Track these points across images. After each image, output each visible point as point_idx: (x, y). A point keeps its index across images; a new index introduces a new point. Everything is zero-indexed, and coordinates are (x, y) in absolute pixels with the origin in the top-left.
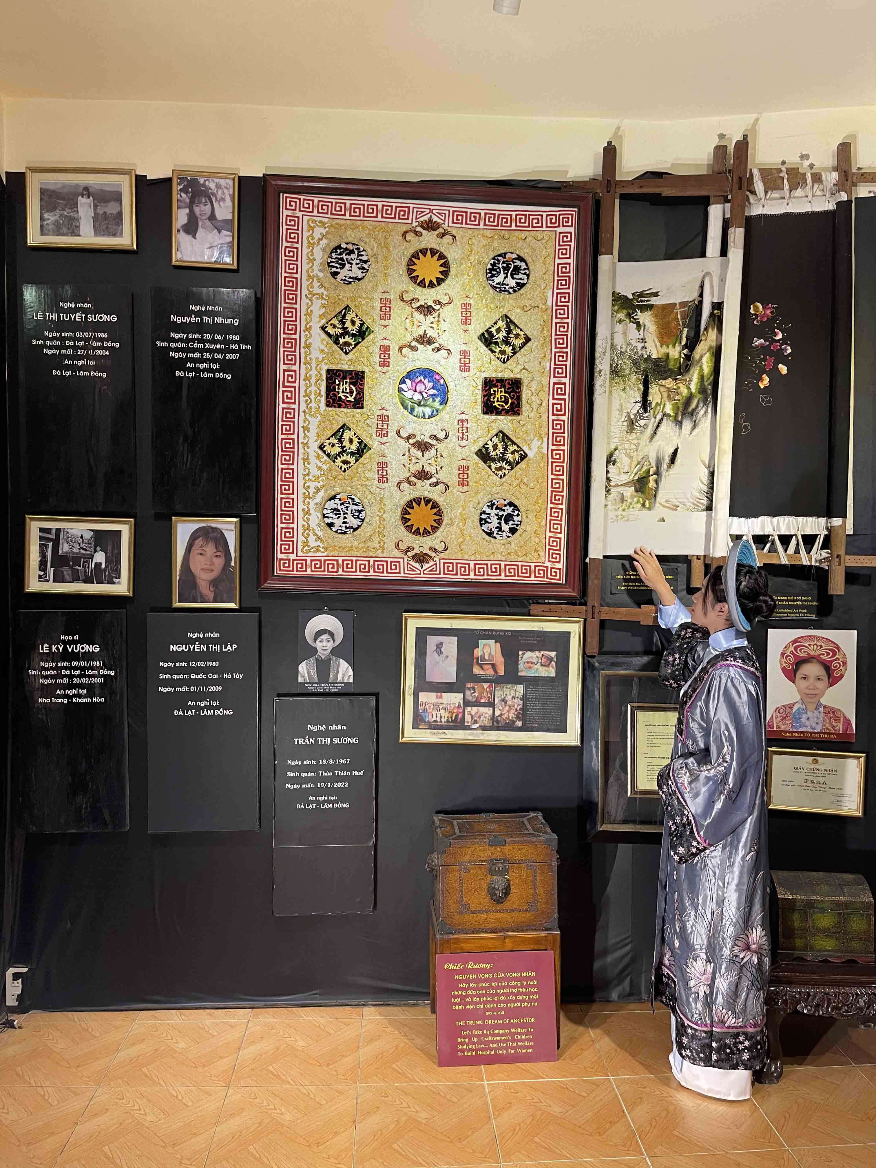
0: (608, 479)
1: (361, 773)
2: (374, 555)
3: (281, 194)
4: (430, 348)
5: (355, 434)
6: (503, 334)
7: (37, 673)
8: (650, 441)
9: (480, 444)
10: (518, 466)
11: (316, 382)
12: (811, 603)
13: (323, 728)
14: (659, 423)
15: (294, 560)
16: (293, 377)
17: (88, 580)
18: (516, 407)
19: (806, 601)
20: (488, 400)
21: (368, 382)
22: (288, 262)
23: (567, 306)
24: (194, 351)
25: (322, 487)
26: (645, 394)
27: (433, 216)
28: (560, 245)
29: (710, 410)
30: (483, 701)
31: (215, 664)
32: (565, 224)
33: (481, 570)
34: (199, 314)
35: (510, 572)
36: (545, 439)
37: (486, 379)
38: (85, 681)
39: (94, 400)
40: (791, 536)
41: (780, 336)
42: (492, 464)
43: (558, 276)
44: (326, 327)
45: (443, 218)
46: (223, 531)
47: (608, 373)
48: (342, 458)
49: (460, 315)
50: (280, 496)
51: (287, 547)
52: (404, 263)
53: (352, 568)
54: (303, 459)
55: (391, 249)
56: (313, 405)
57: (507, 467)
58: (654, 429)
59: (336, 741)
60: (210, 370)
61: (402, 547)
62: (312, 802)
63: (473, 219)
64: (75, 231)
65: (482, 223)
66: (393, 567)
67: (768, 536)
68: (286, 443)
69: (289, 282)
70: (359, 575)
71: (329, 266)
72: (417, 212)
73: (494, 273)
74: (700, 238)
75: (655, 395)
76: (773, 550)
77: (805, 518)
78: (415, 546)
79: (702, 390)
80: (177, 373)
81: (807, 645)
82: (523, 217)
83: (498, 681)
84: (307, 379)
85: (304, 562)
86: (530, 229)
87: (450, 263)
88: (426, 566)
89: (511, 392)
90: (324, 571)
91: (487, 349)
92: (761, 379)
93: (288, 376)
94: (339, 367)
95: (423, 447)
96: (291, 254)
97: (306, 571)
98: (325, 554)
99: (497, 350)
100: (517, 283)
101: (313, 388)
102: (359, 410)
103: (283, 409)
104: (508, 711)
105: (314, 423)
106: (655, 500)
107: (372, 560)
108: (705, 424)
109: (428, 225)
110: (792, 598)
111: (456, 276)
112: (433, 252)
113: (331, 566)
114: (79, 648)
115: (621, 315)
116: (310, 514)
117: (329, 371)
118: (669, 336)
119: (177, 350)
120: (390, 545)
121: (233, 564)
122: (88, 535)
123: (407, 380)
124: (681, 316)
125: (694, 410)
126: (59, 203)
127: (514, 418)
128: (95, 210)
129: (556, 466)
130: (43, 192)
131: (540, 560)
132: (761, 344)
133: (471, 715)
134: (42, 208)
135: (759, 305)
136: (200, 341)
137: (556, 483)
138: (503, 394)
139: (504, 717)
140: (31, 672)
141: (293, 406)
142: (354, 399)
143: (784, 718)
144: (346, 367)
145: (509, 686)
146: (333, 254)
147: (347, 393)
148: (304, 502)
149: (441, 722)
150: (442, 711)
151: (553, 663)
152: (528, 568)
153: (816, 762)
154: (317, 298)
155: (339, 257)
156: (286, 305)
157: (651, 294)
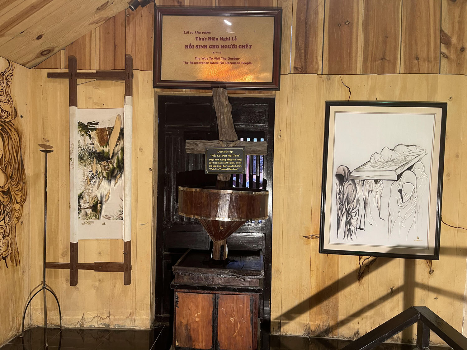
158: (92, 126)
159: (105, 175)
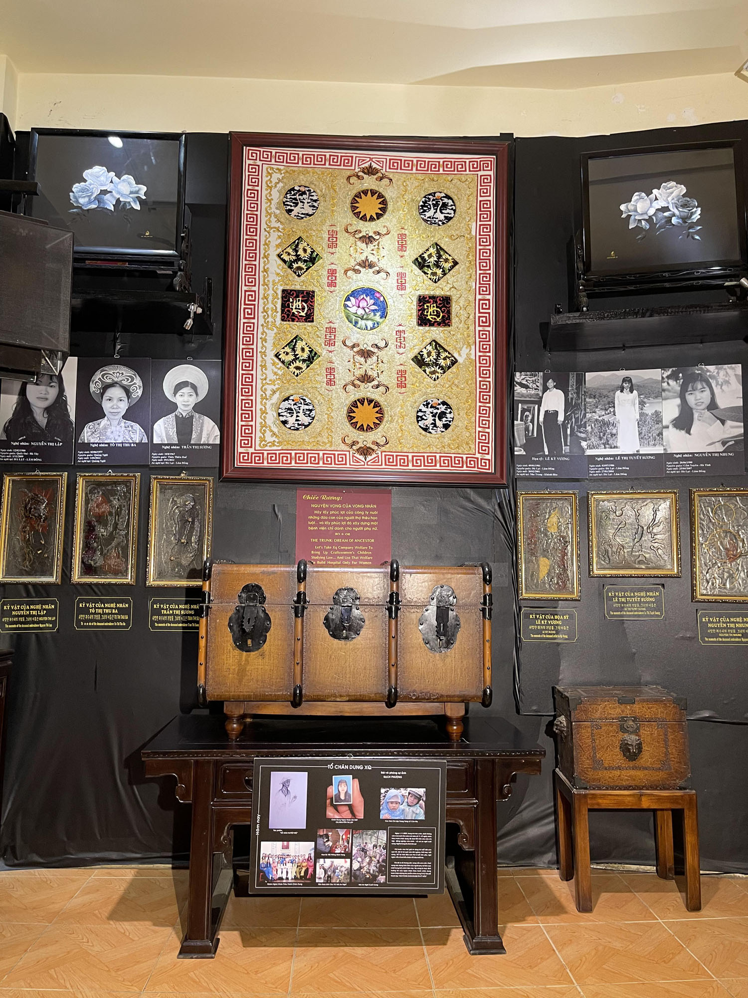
2: (323, 448)
3: (245, 147)
4: (371, 270)
5: (306, 344)
6: (434, 259)
9: (416, 351)
10: (450, 370)
11: (273, 301)
15: (252, 453)
16: (253, 298)
18: (447, 319)
20: (422, 314)
21: (318, 300)
22: (249, 202)
23: (489, 235)
25: (278, 389)
27: (373, 163)
28: (481, 186)
32: (485, 169)
33: (419, 461)
35: (444, 463)
36: (473, 347)
37: (420, 296)
42: (426, 368)
43: (480, 211)
44: (282, 255)
45: (381, 165)
48: (295, 365)
49: (397, 243)
50: (241, 398)
51: (246, 442)
52: (349, 201)
53: (304, 460)
54: (261, 366)
55: (337, 190)
56: (270, 319)
57: (439, 371)
61: (348, 441)
63: (407, 165)
65: (414, 169)
66: (340, 459)
68: (246, 352)
69: (250, 218)
70: (309, 466)
71: (284, 205)
72: (359, 160)
73: (425, 208)
78: (359, 441)
82: (450, 163)
84: (265, 298)
85: (261, 455)
86: (456, 172)
87: (388, 201)
88: (369, 458)
89: (442, 307)
90: (279, 463)
91: (420, 271)
93: (249, 295)
94: (293, 288)
95: (366, 354)
96: (253, 195)
97: (263, 463)
98: (280, 448)
99: (430, 272)
100: (445, 217)
101: (270, 306)
102: (309, 324)
103: (244, 323)
105: (271, 335)
107: (321, 453)
109: (368, 171)
111: (393, 211)
112: (373, 193)
113: (285, 458)
116: (267, 413)
117: (283, 291)
120: (337, 439)
123: (351, 298)
127: (445, 328)
129: (483, 370)
131: (470, 452)
137: (483, 385)
138: (435, 308)
141: (252, 321)
142: (306, 314)
144: (298, 288)
146: (288, 195)
147: (299, 309)
148: (261, 403)
152: (461, 459)
154: (274, 231)
155: (293, 197)
156: (248, 237)
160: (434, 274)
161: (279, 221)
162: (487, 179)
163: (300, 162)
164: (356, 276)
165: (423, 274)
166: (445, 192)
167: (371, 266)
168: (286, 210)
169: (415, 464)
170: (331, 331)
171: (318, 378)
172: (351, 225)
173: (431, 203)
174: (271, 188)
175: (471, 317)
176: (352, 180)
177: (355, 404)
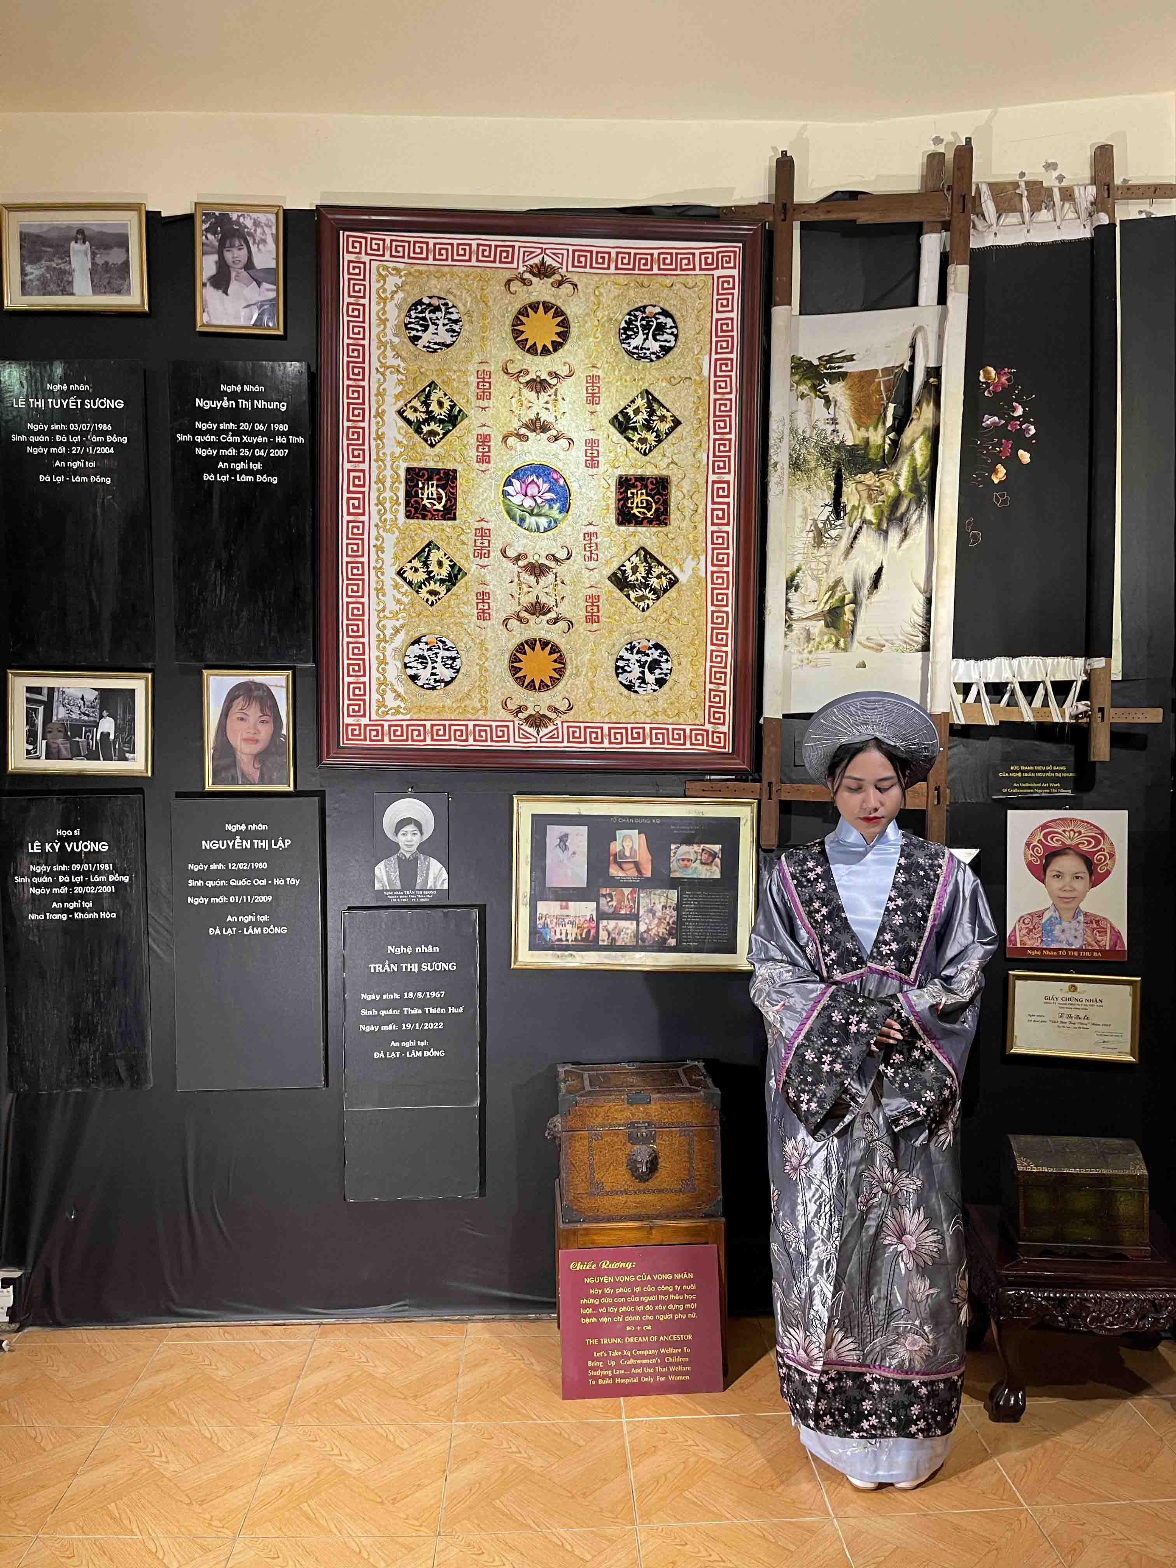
0: (789, 611)
1: (461, 1010)
2: (474, 717)
3: (341, 232)
4: (544, 436)
5: (445, 555)
6: (643, 416)
7: (26, 880)
8: (845, 559)
9: (615, 565)
10: (667, 595)
11: (392, 486)
12: (1065, 775)
13: (409, 950)
14: (857, 534)
15: (366, 726)
16: (361, 479)
17: (92, 756)
18: (663, 514)
19: (1058, 771)
20: (625, 505)
21: (462, 484)
22: (351, 324)
23: (730, 377)
24: (227, 446)
25: (403, 626)
26: (838, 494)
27: (546, 258)
28: (718, 294)
29: (925, 515)
30: (623, 912)
31: (262, 866)
32: (725, 265)
33: (618, 736)
34: (233, 396)
35: (657, 739)
36: (703, 558)
37: (621, 477)
38: (90, 890)
39: (95, 515)
40: (1038, 683)
41: (1019, 411)
42: (631, 592)
43: (717, 336)
44: (404, 411)
45: (560, 261)
46: (272, 689)
47: (786, 466)
48: (429, 588)
49: (585, 391)
50: (346, 639)
51: (356, 708)
52: (509, 321)
53: (444, 735)
54: (377, 589)
55: (490, 304)
56: (388, 516)
57: (651, 596)
58: (850, 541)
59: (426, 967)
60: (249, 472)
61: (512, 706)
62: (395, 1049)
63: (600, 261)
64: (66, 289)
65: (613, 266)
66: (500, 734)
67: (1006, 684)
68: (353, 568)
69: (353, 351)
70: (453, 744)
71: (407, 328)
72: (524, 252)
73: (630, 333)
74: (911, 279)
75: (851, 495)
76: (1012, 703)
77: (1056, 659)
78: (528, 705)
79: (915, 487)
80: (206, 477)
81: (1060, 831)
82: (669, 257)
83: (643, 884)
84: (380, 481)
85: (379, 728)
86: (678, 272)
87: (571, 320)
88: (544, 731)
89: (655, 494)
90: (407, 740)
91: (621, 437)
92: (994, 471)
93: (354, 477)
94: (422, 465)
95: (538, 570)
96: (356, 313)
97: (382, 740)
98: (408, 717)
99: (636, 437)
100: (661, 346)
101: (388, 494)
102: (450, 523)
103: (348, 522)
104: (658, 925)
105: (390, 540)
106: (852, 638)
107: (471, 725)
108: (919, 533)
109: (539, 271)
110: (1040, 768)
111: (579, 338)
112: (547, 307)
113: (416, 733)
114: (81, 847)
115: (804, 388)
116: (387, 664)
117: (408, 470)
118: (869, 415)
119: (205, 445)
120: (495, 703)
121: (284, 732)
122: (91, 696)
123: (514, 481)
124: (885, 387)
125: (904, 514)
126: (45, 252)
127: (660, 529)
128: (93, 259)
129: (717, 594)
130: (24, 238)
131: (697, 722)
132: (994, 423)
133: (607, 930)
134: (23, 258)
135: (991, 369)
136: (235, 433)
137: (717, 618)
138: (644, 497)
139: (652, 933)
140: (18, 880)
141: (361, 518)
142: (444, 507)
143: (1031, 931)
144: (431, 465)
145: (659, 891)
146: (412, 313)
147: (434, 499)
148: (378, 647)
149: (567, 940)
150: (569, 927)
151: (718, 861)
152: (682, 732)
153: (1074, 989)
154: (391, 373)
155: (421, 315)
156: (350, 383)
157: (845, 357)
158: (834, 368)
159: (870, 514)
160: (643, 441)
161: (397, 355)
162: (728, 282)
163: (431, 257)
164: (521, 445)
165: (625, 440)
166: (661, 305)
167: (545, 428)
168: (410, 337)
169: (613, 740)
170: (483, 533)
171: (465, 609)
172: (513, 361)
173: (638, 323)
174: (384, 300)
175: (700, 510)
176: (515, 286)
177: (520, 649)
